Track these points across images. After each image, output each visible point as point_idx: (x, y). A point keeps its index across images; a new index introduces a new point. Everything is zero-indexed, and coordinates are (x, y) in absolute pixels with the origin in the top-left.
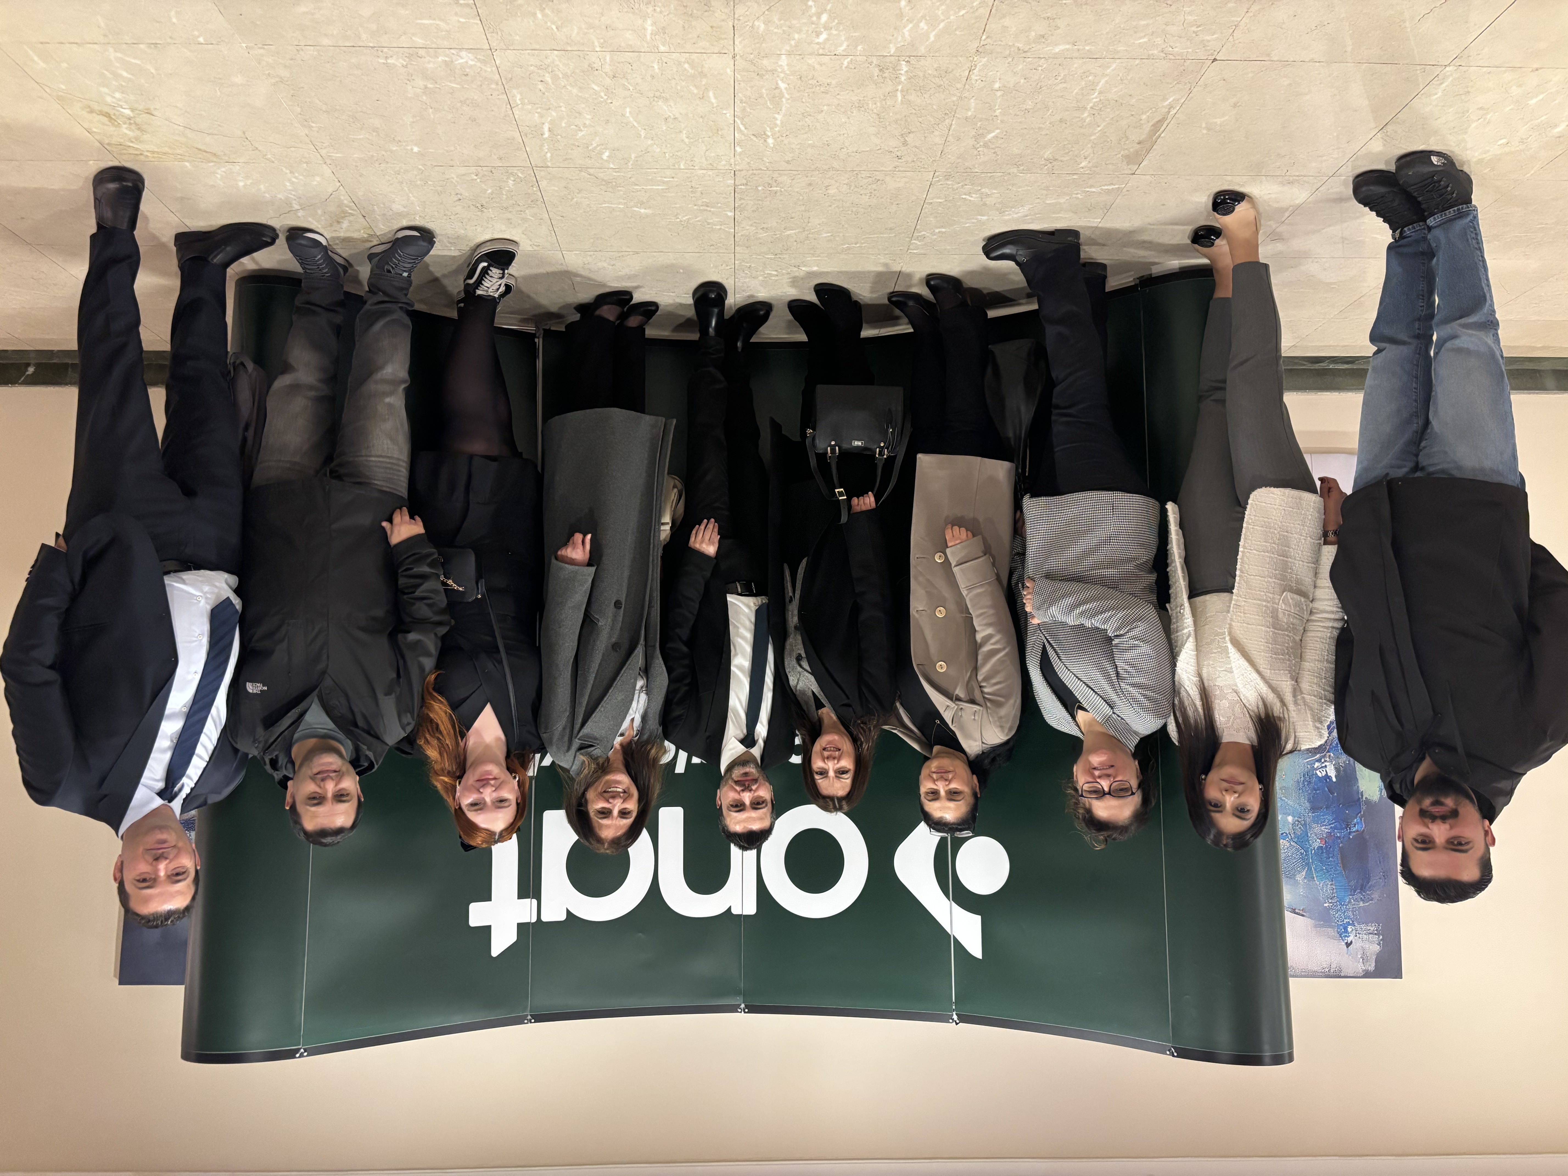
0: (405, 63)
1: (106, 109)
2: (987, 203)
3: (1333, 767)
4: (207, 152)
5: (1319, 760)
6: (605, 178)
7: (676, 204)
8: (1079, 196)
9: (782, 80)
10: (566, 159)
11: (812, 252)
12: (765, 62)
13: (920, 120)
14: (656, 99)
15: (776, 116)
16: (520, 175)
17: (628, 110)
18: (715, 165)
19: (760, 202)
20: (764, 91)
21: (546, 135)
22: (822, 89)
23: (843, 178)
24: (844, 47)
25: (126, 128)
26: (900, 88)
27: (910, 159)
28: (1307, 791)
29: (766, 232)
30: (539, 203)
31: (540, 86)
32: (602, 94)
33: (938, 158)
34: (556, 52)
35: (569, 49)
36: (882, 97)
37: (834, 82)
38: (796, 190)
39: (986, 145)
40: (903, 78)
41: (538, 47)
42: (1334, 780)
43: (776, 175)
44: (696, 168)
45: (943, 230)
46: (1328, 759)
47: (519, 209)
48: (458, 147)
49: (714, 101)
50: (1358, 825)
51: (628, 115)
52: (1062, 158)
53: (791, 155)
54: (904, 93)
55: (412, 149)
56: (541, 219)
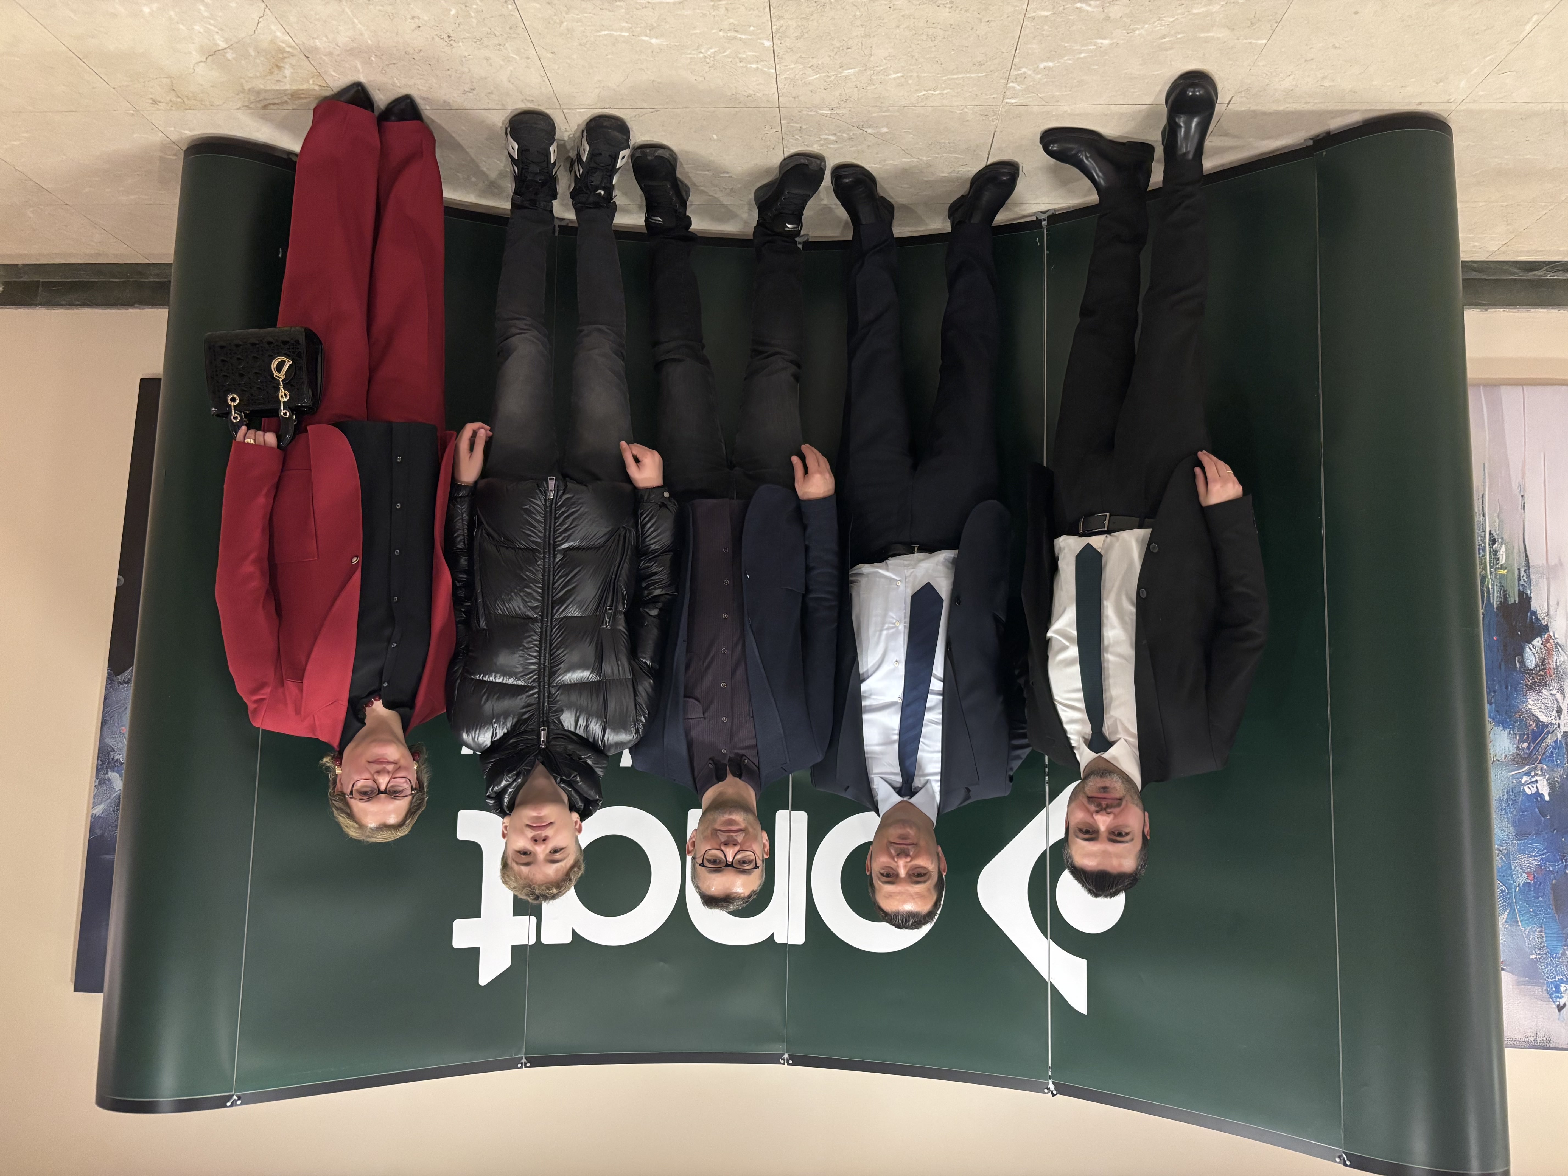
2: (1110, 15)
3: (1546, 782)
5: (1528, 774)
7: (695, 28)
11: (878, 104)
28: (1511, 813)
29: (817, 73)
30: (520, 30)
42: (1547, 798)
45: (1051, 64)
46: (1539, 772)
56: (528, 58)
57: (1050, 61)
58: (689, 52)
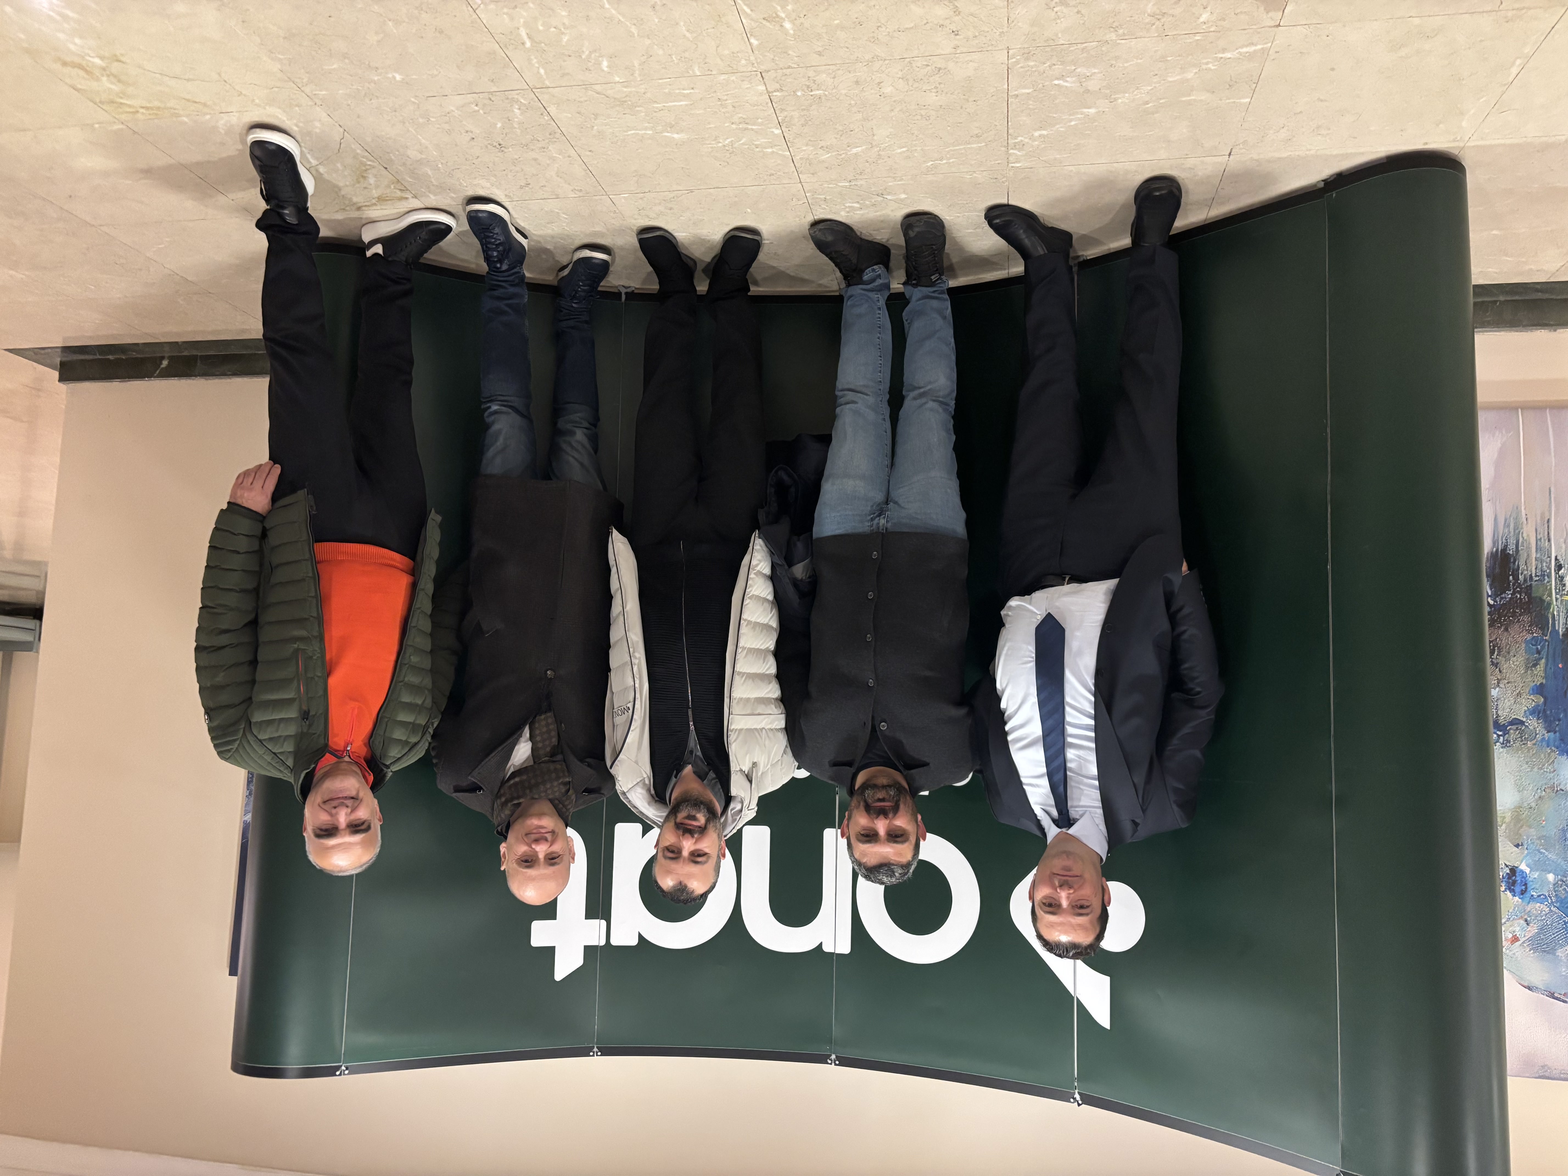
1: (75, 59)
2: (1090, 88)
4: (196, 102)
6: (616, 97)
7: (709, 123)
8: (1210, 66)
10: (563, 75)
11: (891, 174)
16: (522, 101)
18: (735, 67)
19: (805, 112)
21: (528, 44)
23: (894, 70)
25: (107, 81)
27: (970, 34)
29: (827, 152)
33: (1005, 29)
38: (844, 92)
44: (714, 72)
45: (1045, 132)
48: (441, 70)
53: (820, 43)
56: (569, 157)
57: (1044, 130)
58: (708, 142)
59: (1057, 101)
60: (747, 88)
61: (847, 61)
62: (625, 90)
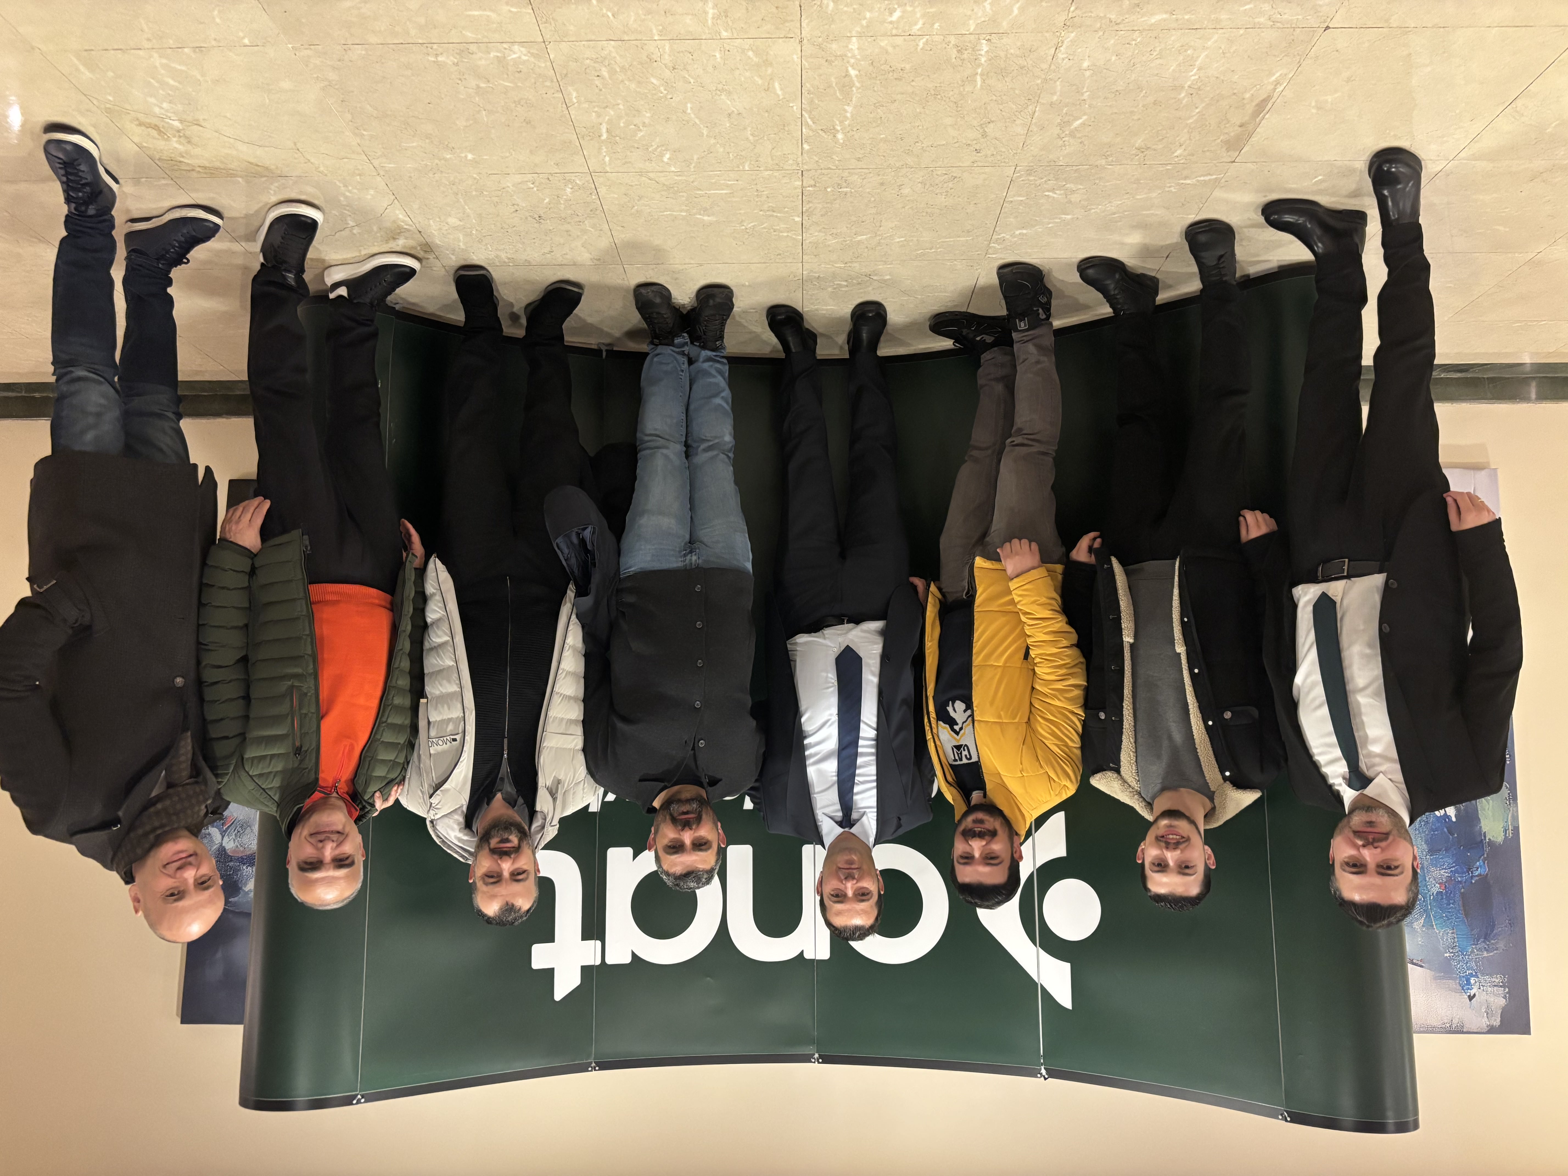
0: (456, 61)
1: (154, 121)
2: (1072, 200)
4: (258, 166)
6: (666, 183)
7: (740, 209)
8: (1173, 189)
9: (852, 66)
10: (626, 163)
11: (884, 259)
12: (834, 46)
13: (1001, 107)
14: (718, 93)
15: (846, 107)
16: (578, 182)
17: (689, 105)
18: (781, 165)
19: (829, 205)
20: (833, 79)
21: (604, 136)
22: (895, 76)
23: (917, 176)
24: (919, 25)
25: (177, 141)
26: (979, 71)
27: (989, 153)
28: (1424, 832)
29: (835, 238)
31: (597, 82)
32: (662, 89)
33: (1019, 151)
34: (612, 43)
35: (626, 38)
36: (960, 82)
37: (908, 67)
38: (868, 190)
39: (1072, 134)
40: (983, 60)
41: (593, 37)
42: (1454, 819)
43: (846, 174)
44: (762, 169)
45: (1024, 231)
47: (578, 220)
48: (513, 153)
49: (779, 92)
50: (1481, 869)
51: (689, 111)
52: (1154, 147)
53: (862, 152)
54: (984, 77)
55: (466, 157)
56: (601, 230)
57: (1025, 229)
58: (732, 225)
59: (1043, 208)
60: (786, 183)
61: (880, 167)
62: (676, 178)
